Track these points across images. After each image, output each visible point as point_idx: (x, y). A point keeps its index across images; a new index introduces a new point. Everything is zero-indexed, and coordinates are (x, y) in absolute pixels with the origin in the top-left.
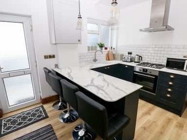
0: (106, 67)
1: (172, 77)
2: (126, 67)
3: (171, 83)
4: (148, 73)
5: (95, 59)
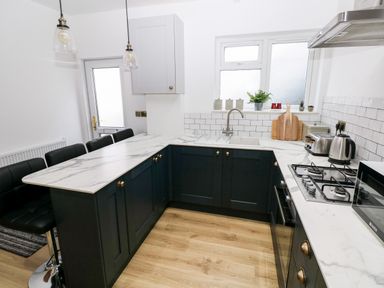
5: (228, 129)
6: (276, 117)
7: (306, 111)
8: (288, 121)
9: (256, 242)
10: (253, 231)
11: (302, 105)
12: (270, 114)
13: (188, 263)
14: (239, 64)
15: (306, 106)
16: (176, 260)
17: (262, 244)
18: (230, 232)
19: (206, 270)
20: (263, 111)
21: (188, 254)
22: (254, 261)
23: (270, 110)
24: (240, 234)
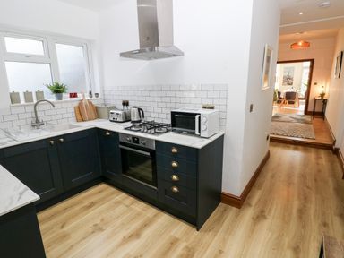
0: (61, 136)
1: (174, 150)
2: (108, 133)
3: (175, 164)
4: (140, 145)
5: (37, 121)
6: (76, 104)
7: (94, 97)
8: (86, 106)
9: (107, 196)
10: (100, 192)
11: (90, 93)
12: (71, 102)
13: (84, 239)
14: (27, 56)
15: (93, 93)
16: (72, 246)
17: (112, 194)
18: (87, 203)
19: (101, 230)
20: (64, 100)
21: (75, 237)
22: (119, 203)
23: (69, 99)
24: (94, 199)
